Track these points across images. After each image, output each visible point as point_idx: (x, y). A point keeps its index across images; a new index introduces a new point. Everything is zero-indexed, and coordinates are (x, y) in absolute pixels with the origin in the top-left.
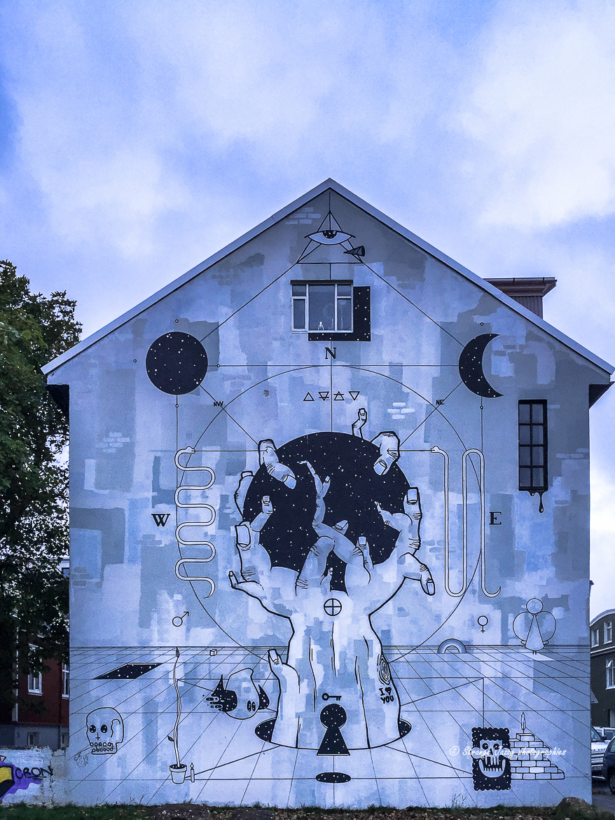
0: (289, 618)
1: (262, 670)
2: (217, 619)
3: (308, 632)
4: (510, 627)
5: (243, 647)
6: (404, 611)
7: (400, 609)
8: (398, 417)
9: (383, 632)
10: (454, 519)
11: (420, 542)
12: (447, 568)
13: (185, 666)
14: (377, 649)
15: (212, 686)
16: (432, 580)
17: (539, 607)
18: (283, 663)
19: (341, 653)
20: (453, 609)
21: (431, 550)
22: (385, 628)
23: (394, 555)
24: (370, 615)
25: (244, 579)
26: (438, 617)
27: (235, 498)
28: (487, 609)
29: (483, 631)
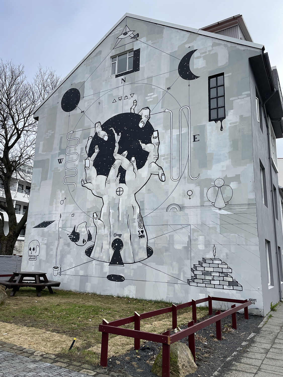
0: (102, 198)
1: (90, 222)
2: (75, 200)
3: (109, 204)
4: (205, 195)
5: (84, 212)
6: (151, 190)
7: (149, 190)
8: (150, 100)
9: (141, 202)
10: (175, 142)
11: (158, 156)
12: (171, 167)
13: (62, 221)
14: (138, 211)
15: (71, 230)
16: (164, 174)
17: (222, 183)
18: (98, 219)
19: (122, 213)
20: (174, 188)
21: (164, 159)
22: (142, 200)
23: (147, 163)
24: (135, 194)
25: (87, 182)
26: (167, 192)
27: (86, 148)
28: (192, 186)
29: (190, 198)
